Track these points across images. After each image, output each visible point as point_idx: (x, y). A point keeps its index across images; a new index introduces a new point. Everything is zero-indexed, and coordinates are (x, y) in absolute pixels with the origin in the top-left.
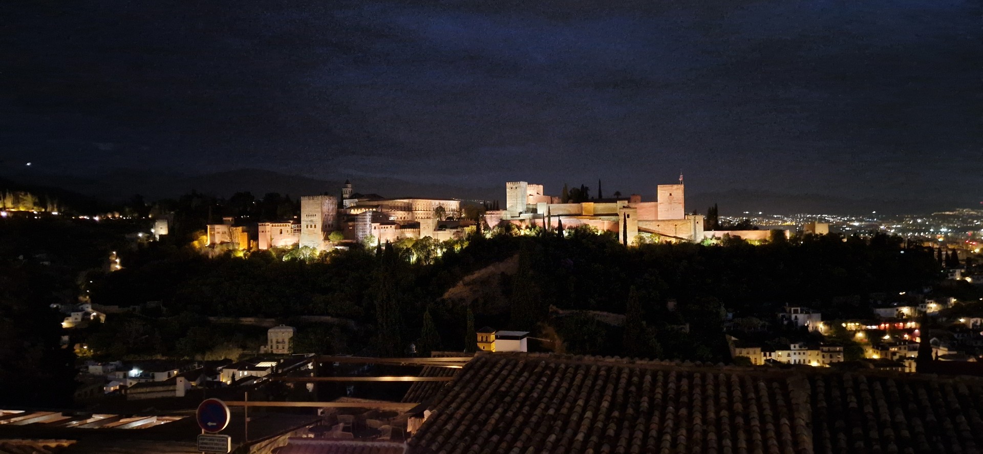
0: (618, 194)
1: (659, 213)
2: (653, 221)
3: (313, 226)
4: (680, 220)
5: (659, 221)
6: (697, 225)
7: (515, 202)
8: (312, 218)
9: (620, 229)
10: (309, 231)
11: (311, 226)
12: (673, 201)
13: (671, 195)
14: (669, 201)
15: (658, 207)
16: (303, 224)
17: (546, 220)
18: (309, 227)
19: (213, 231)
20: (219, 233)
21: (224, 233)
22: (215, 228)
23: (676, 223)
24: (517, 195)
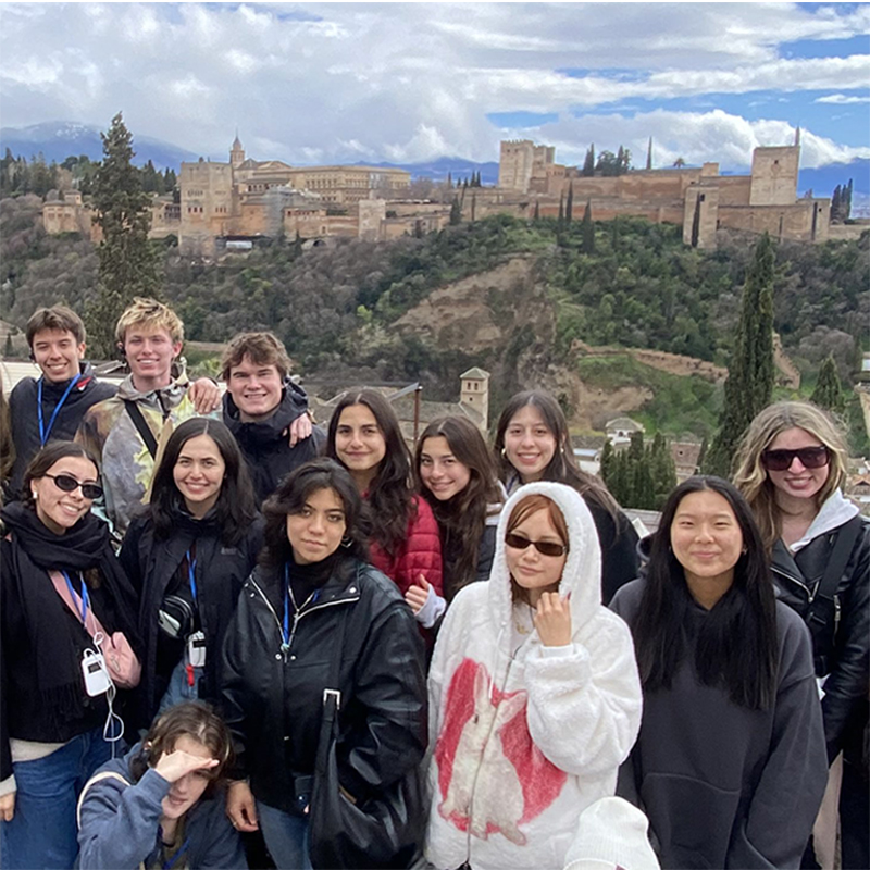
0: (680, 162)
1: (753, 195)
2: (743, 207)
3: (199, 209)
4: (790, 207)
5: (753, 207)
6: (818, 214)
7: (513, 174)
8: (198, 197)
9: (686, 220)
10: (192, 216)
11: (196, 210)
12: (779, 175)
13: (776, 162)
14: (772, 174)
15: (753, 184)
16: (184, 205)
17: (565, 205)
18: (192, 210)
19: (52, 212)
20: (60, 216)
21: (68, 216)
22: (56, 208)
23: (783, 210)
24: (516, 162)
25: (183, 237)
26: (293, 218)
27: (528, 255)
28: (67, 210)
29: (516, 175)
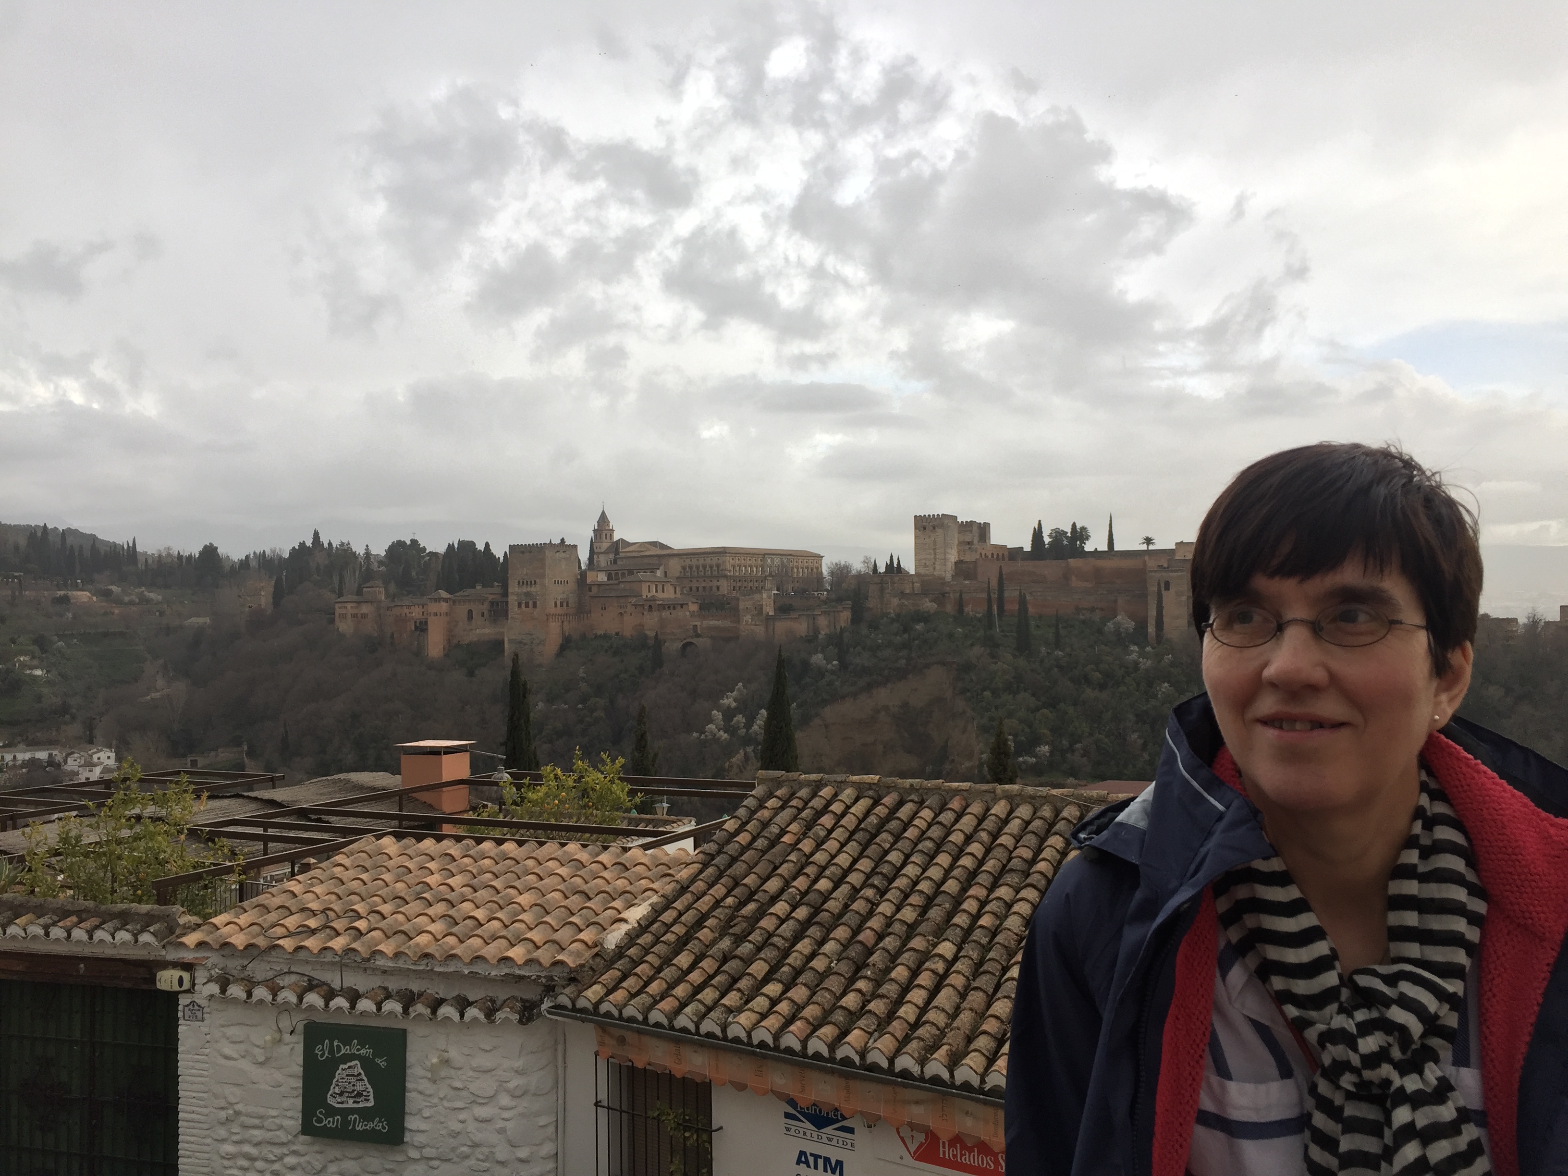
0: (1148, 541)
3: (531, 603)
7: (932, 557)
8: (529, 589)
9: (1149, 612)
10: (522, 614)
11: (527, 606)
16: (512, 599)
17: (994, 596)
18: (523, 606)
19: (343, 611)
20: (354, 616)
21: (364, 616)
22: (349, 606)
24: (935, 543)
25: (511, 641)
26: (655, 614)
28: (365, 609)
29: (935, 559)
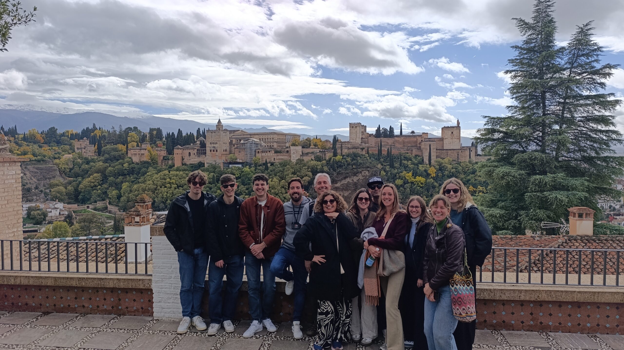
0: (413, 132)
1: (445, 145)
2: (443, 150)
3: (215, 150)
6: (471, 152)
8: (214, 145)
9: (426, 155)
10: (212, 154)
13: (452, 133)
14: (451, 137)
15: (444, 141)
16: (208, 149)
21: (144, 154)
23: (458, 151)
24: (356, 132)
25: (207, 163)
26: (260, 154)
27: (368, 169)
29: (356, 137)
